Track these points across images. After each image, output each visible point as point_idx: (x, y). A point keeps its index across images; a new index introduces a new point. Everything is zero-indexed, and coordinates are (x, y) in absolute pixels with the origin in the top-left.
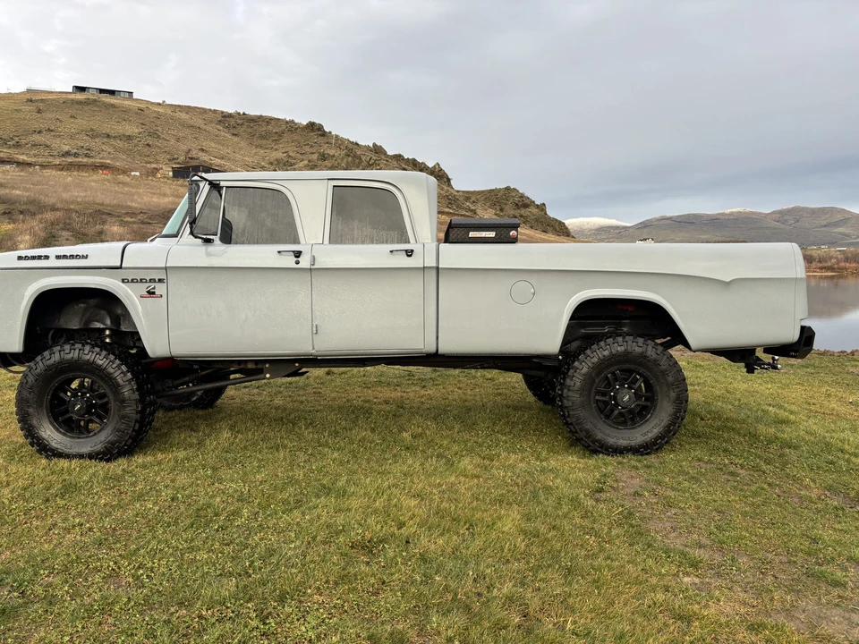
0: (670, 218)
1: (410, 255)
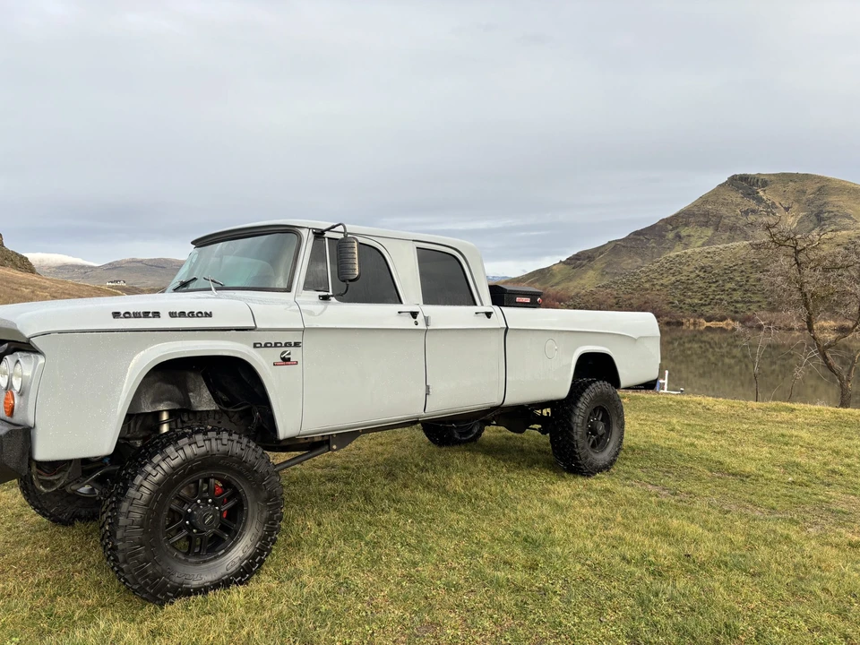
0: (141, 261)
1: (489, 317)
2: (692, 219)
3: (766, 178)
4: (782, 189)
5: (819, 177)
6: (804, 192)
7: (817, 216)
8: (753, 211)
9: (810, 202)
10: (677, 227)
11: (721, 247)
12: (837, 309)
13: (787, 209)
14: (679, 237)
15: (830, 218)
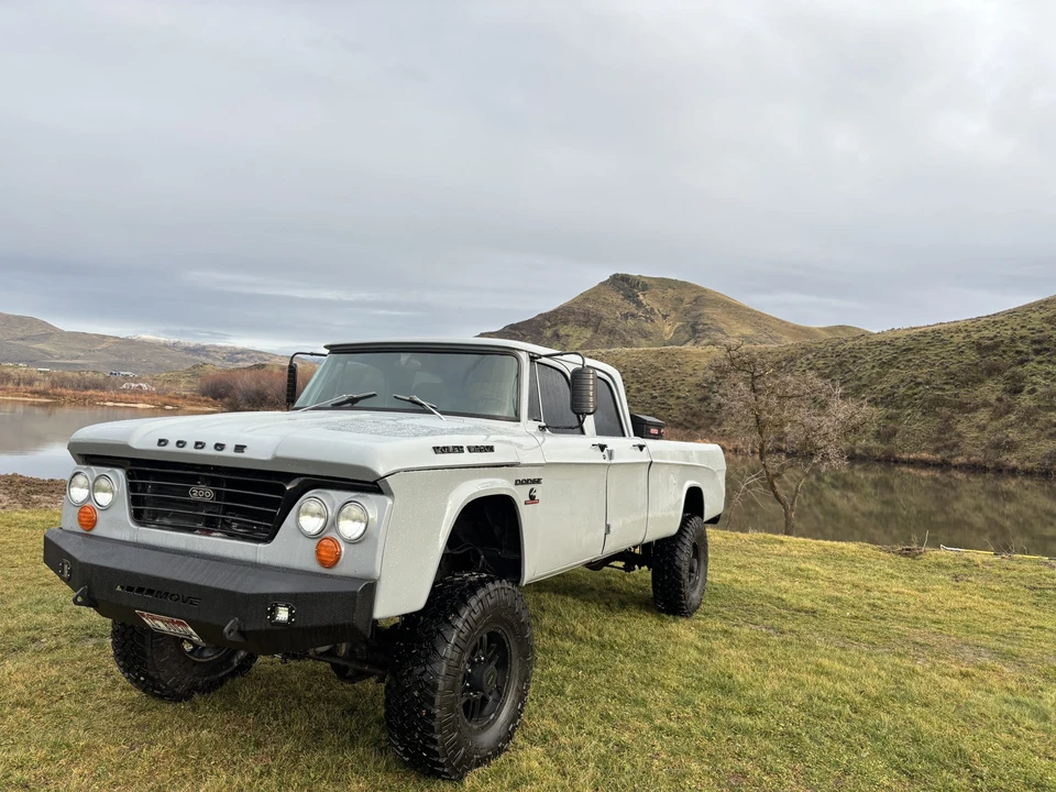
1: (641, 450)
2: (571, 318)
3: (646, 281)
4: (661, 295)
5: (697, 287)
6: (682, 300)
7: (693, 327)
8: (633, 316)
9: (687, 312)
10: (556, 325)
11: (603, 351)
12: (712, 428)
13: (665, 317)
14: (557, 336)
15: (704, 331)
